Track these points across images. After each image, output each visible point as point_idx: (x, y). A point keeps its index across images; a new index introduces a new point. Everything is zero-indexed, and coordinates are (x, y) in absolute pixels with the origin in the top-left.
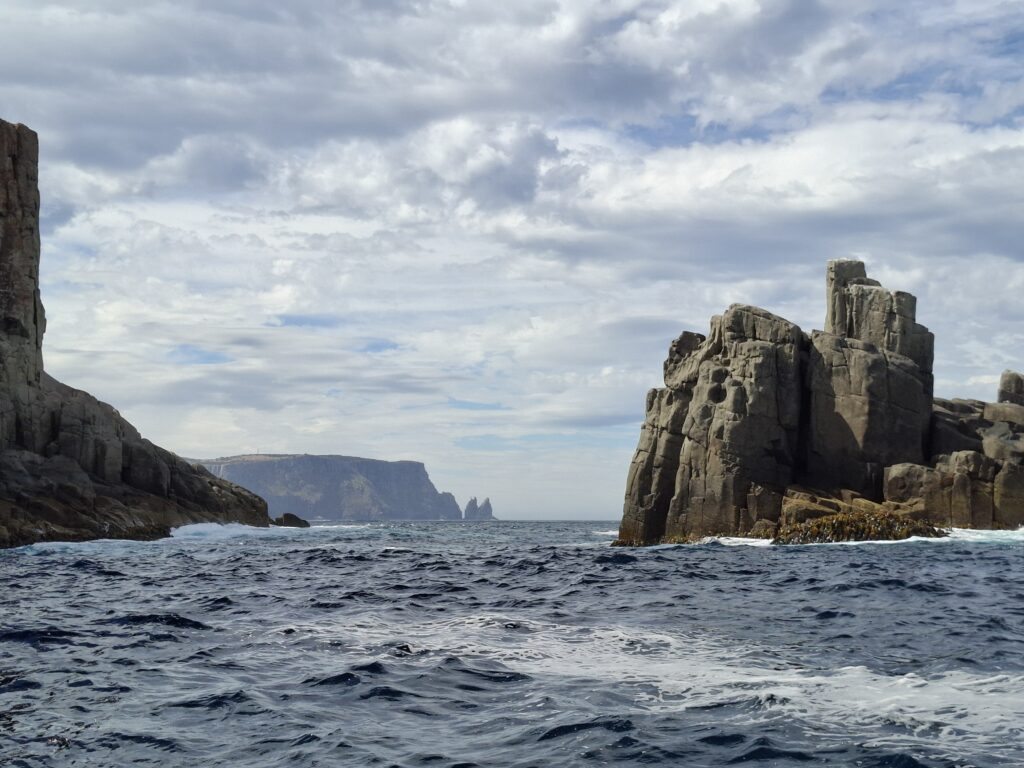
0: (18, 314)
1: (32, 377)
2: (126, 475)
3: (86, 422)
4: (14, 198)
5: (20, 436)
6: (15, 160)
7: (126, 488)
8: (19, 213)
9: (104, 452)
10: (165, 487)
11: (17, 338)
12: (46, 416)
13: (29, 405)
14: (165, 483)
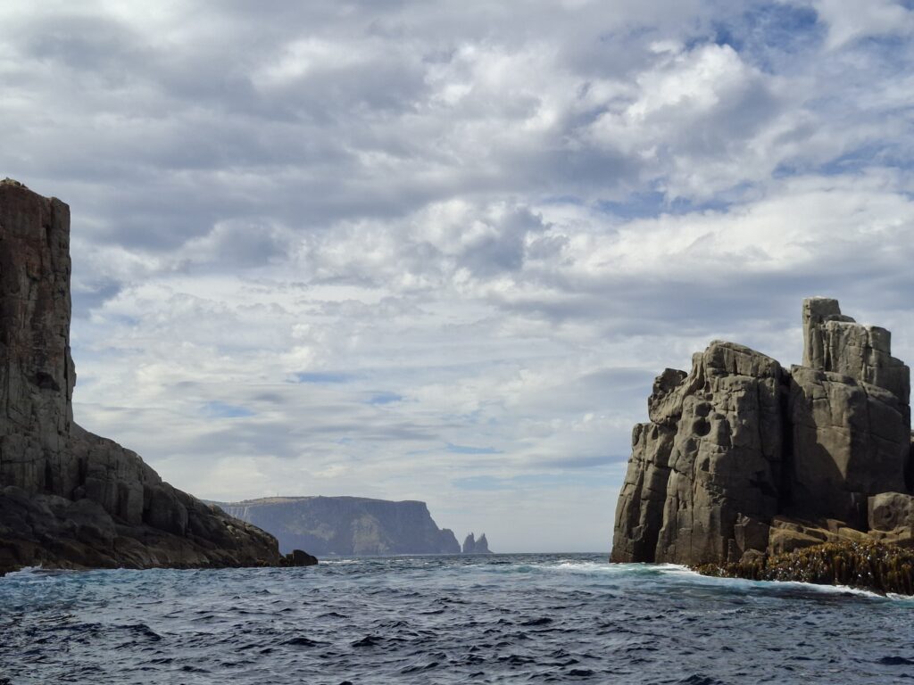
0: (49, 369)
1: (62, 428)
2: (147, 516)
3: (110, 467)
4: (47, 264)
5: (49, 482)
6: (48, 229)
7: (147, 528)
8: (52, 277)
9: (126, 496)
10: (183, 526)
11: (48, 392)
12: (73, 463)
13: (58, 453)
14: (183, 524)
